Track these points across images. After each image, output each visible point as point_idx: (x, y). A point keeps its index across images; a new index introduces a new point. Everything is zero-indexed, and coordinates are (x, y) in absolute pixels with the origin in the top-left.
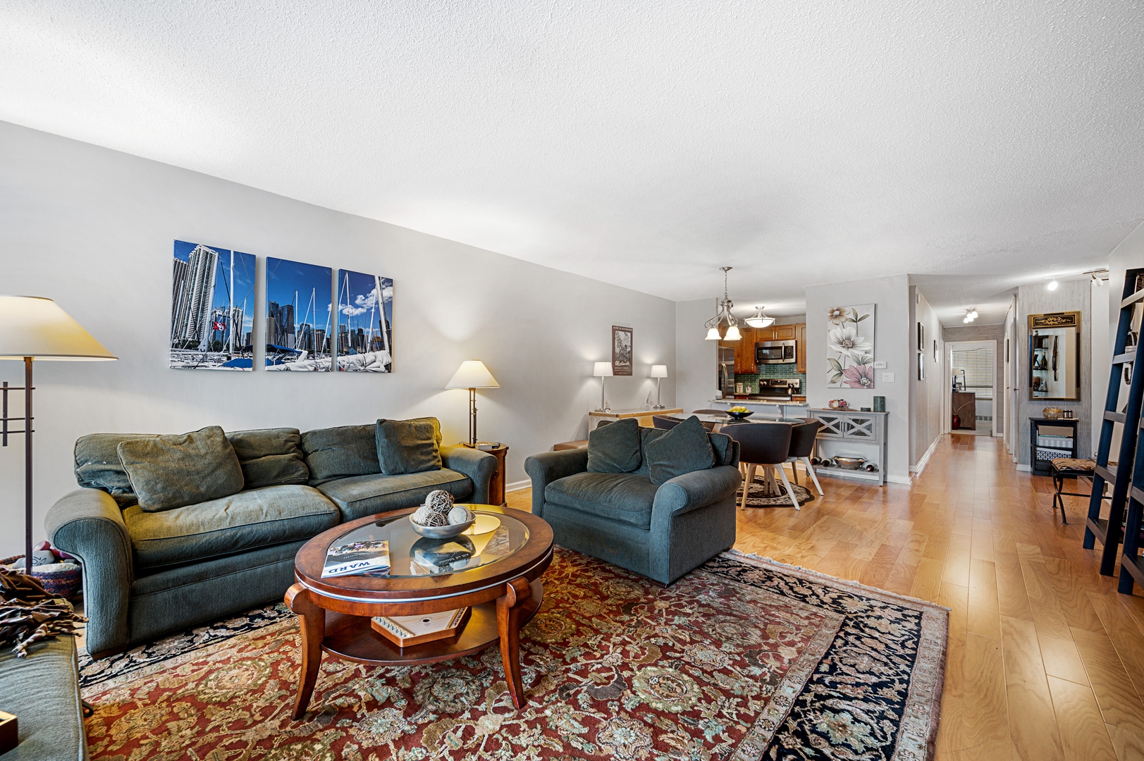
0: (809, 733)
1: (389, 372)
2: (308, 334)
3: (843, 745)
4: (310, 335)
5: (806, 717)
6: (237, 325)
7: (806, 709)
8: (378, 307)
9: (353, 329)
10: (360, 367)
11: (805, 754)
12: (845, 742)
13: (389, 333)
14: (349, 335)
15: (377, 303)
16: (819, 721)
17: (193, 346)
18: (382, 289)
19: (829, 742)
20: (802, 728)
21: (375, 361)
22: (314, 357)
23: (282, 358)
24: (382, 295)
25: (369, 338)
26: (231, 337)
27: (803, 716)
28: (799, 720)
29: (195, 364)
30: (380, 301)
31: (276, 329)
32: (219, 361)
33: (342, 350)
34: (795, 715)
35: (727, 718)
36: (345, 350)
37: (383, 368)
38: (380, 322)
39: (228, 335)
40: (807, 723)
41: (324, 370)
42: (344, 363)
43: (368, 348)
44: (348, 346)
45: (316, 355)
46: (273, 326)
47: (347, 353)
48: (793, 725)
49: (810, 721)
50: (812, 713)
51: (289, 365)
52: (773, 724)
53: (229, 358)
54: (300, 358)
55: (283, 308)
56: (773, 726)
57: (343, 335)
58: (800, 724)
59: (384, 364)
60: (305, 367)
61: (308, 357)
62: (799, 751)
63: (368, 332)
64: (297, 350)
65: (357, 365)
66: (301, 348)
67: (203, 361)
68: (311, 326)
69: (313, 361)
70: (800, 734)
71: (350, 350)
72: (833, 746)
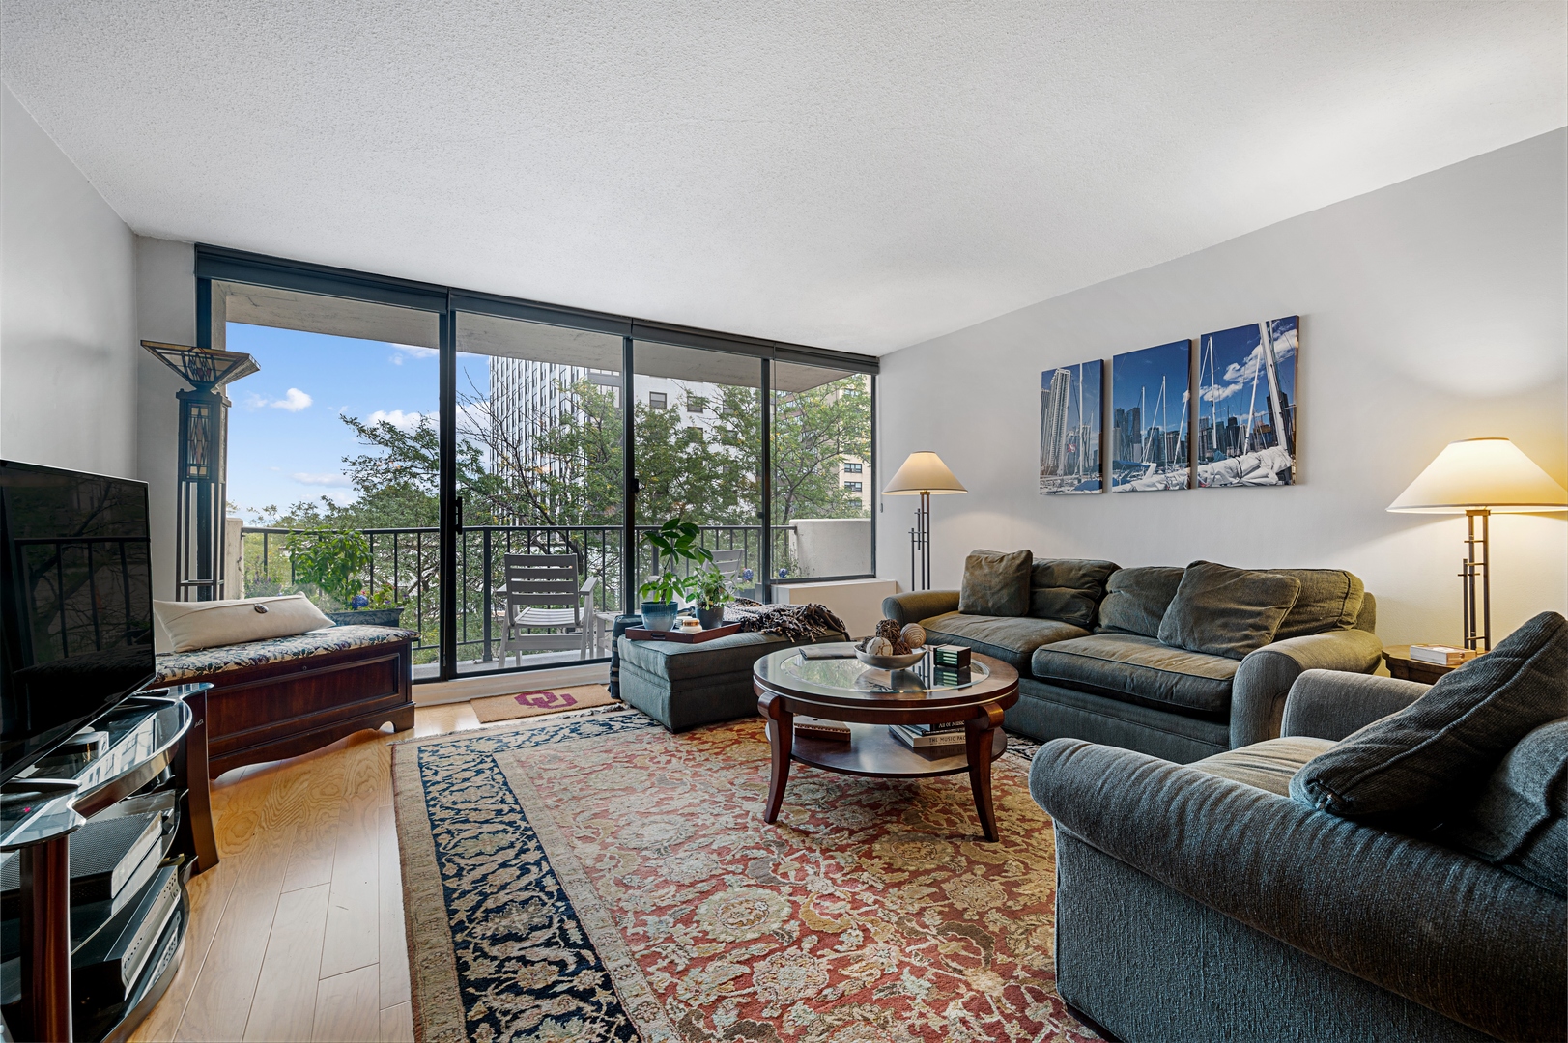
0: (581, 1005)
1: (1287, 484)
2: (1157, 440)
3: (536, 1029)
4: (1159, 442)
5: (603, 1020)
6: (1085, 444)
7: (613, 1031)
8: (1266, 375)
9: (1219, 420)
10: (1231, 479)
11: (563, 982)
12: (537, 1034)
13: (1288, 414)
14: (1214, 431)
15: (1263, 368)
16: (585, 1030)
17: (1053, 472)
18: (1272, 340)
19: (553, 1017)
20: (593, 1004)
21: (1259, 467)
22: (1164, 471)
23: (1128, 475)
24: (1273, 351)
25: (1248, 430)
26: (1081, 458)
27: (606, 1018)
28: (604, 1008)
29: (1055, 489)
30: (1270, 361)
31: (1122, 441)
32: (1072, 485)
33: (1204, 456)
34: (615, 1009)
35: (662, 943)
36: (1207, 455)
37: (1273, 478)
38: (1269, 399)
39: (1079, 456)
40: (595, 1014)
41: (1177, 487)
42: (1206, 475)
43: (1246, 447)
44: (1212, 448)
45: (1166, 467)
46: (1118, 438)
47: (1211, 460)
48: (603, 997)
49: (594, 1020)
50: (602, 1031)
51: (1136, 484)
52: (621, 979)
53: (1080, 481)
54: (1147, 473)
55: (1128, 413)
56: (618, 977)
57: (1205, 433)
58: (598, 1005)
59: (1276, 469)
60: (1154, 485)
61: (1157, 472)
62: (570, 979)
63: (1246, 421)
64: (1144, 463)
65: (1227, 476)
66: (1149, 460)
67: (1061, 486)
68: (1161, 429)
69: (1163, 476)
70: (586, 995)
71: (1215, 455)
72: (546, 1016)
